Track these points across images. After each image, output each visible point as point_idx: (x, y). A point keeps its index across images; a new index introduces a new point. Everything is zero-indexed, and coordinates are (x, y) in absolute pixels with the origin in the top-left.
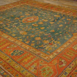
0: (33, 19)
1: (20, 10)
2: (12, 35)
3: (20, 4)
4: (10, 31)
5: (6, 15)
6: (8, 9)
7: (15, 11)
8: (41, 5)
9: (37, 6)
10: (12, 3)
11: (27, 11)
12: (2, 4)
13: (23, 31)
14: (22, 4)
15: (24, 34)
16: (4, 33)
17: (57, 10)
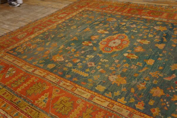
0: (118, 42)
1: (83, 24)
2: (96, 88)
3: (77, 10)
4: (87, 77)
5: (62, 37)
6: (59, 24)
7: (75, 27)
8: (116, 7)
9: (110, 10)
10: (61, 10)
11: (98, 25)
12: (44, 14)
13: (115, 75)
14: (81, 11)
15: (122, 83)
16: (77, 85)
17: (151, 15)
